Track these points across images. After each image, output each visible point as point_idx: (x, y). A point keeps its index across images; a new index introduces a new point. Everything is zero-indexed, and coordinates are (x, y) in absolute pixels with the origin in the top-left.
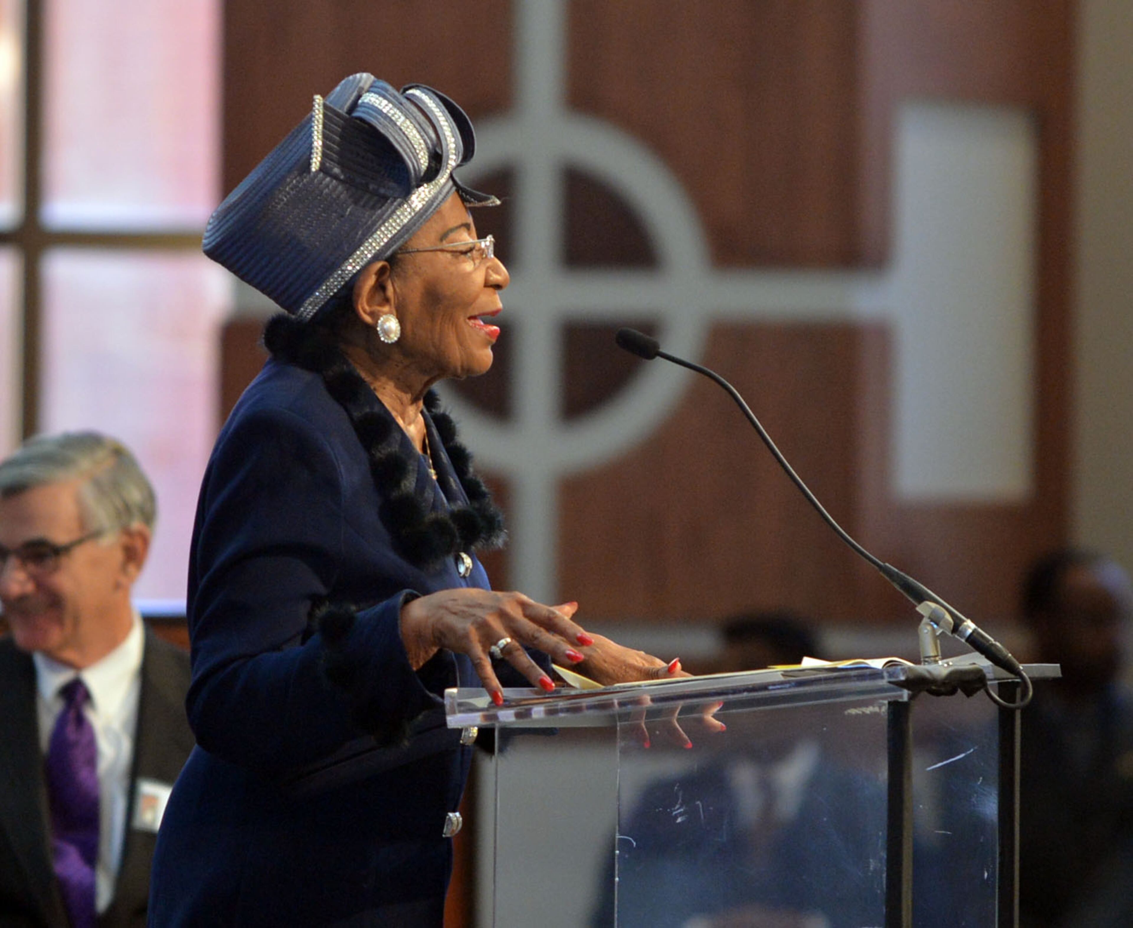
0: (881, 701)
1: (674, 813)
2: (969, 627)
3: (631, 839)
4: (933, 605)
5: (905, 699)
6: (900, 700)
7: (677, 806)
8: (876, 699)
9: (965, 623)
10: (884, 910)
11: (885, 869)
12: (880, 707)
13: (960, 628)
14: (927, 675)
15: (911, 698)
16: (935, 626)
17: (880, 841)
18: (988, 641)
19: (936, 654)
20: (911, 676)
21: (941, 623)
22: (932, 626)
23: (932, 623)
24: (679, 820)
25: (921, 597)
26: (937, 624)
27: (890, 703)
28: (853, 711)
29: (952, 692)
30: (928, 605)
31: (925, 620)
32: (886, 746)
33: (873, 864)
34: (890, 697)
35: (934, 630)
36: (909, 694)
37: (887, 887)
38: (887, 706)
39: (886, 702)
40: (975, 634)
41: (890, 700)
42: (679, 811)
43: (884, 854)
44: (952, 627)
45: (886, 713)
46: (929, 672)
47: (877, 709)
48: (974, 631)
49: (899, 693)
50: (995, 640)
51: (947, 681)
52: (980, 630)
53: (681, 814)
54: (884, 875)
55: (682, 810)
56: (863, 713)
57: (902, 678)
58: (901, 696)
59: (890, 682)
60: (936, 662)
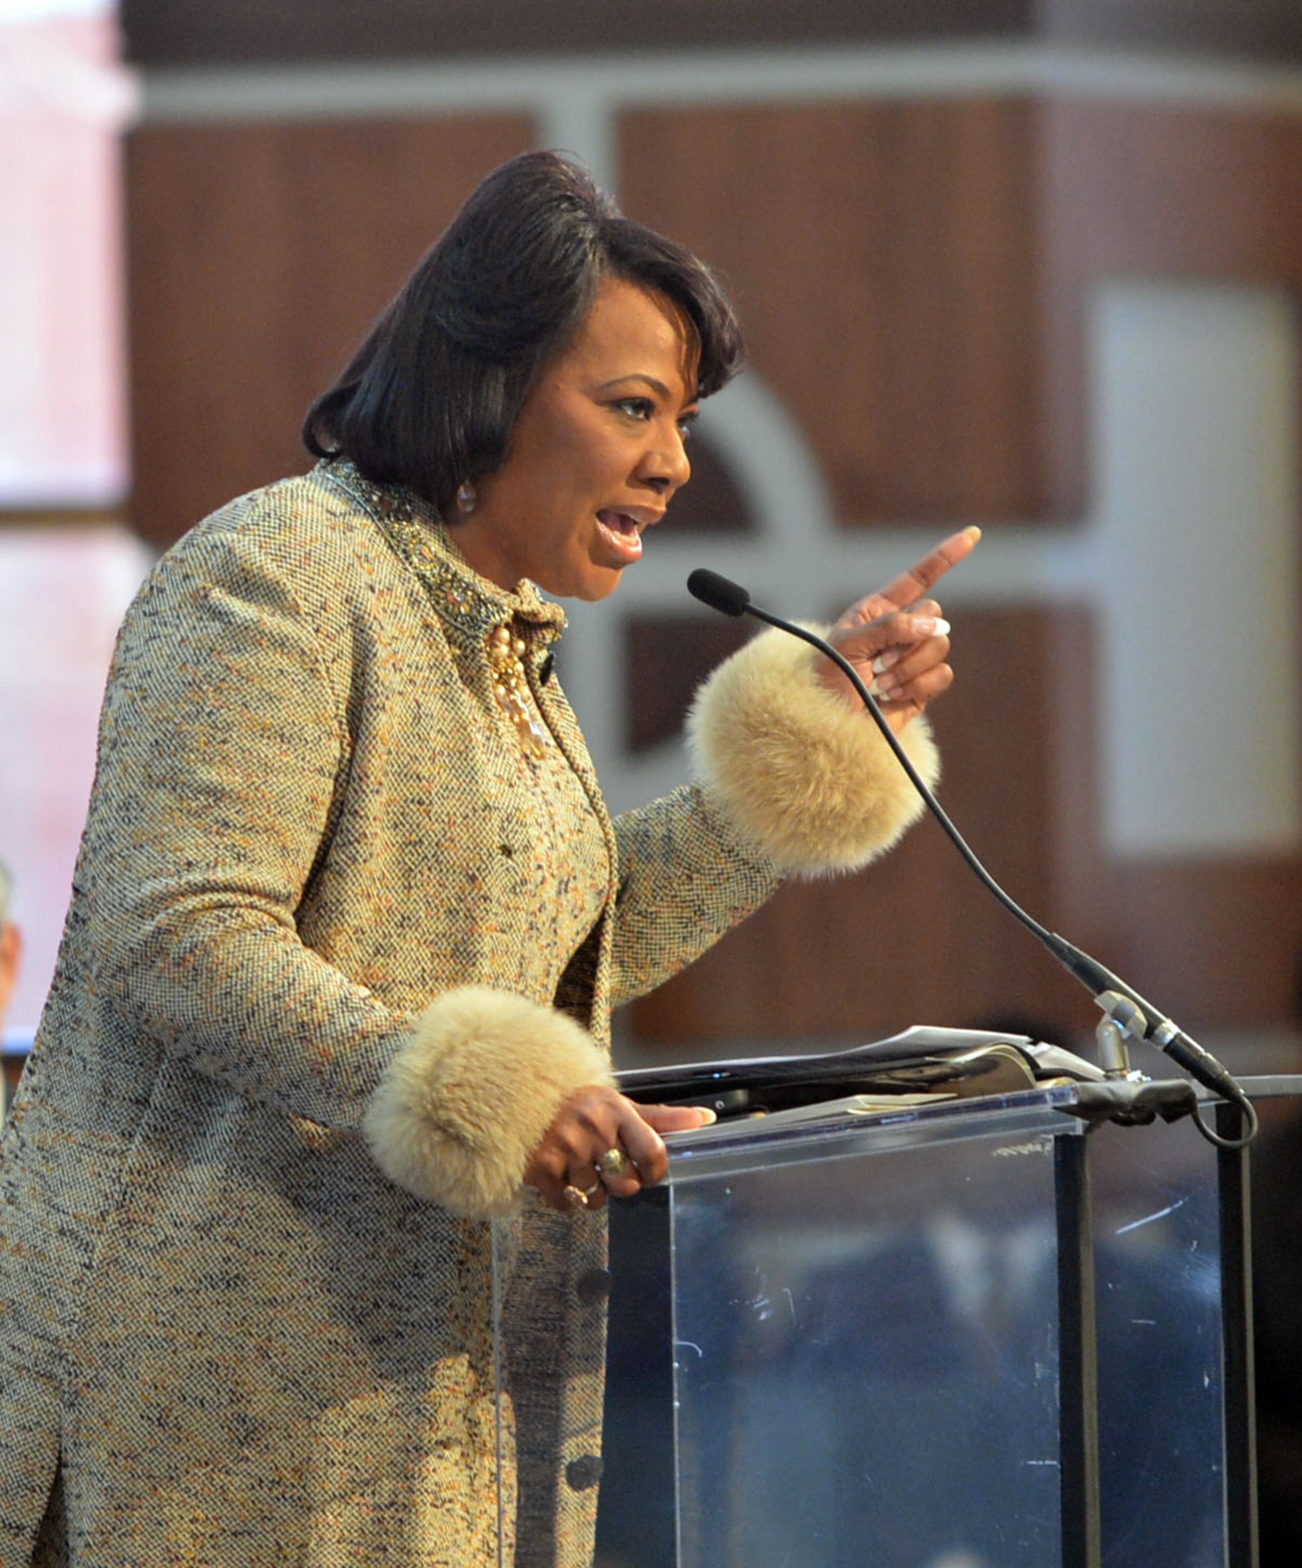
0: (1044, 1136)
1: (757, 1306)
2: (1169, 1030)
3: (695, 1346)
4: (1118, 997)
5: (1079, 1131)
6: (1071, 1133)
7: (760, 1297)
8: (1037, 1134)
9: (1164, 1025)
10: (1058, 1434)
11: (1057, 1376)
12: (1043, 1145)
13: (1157, 1032)
14: (1110, 1097)
15: (1088, 1129)
16: (1120, 1026)
17: (1049, 1335)
18: (1196, 1051)
19: (1122, 1066)
20: (1085, 1098)
21: (1130, 1023)
22: (1116, 1026)
23: (1116, 1022)
24: (763, 1316)
25: (1101, 985)
26: (1124, 1025)
27: (1057, 1138)
28: (1005, 1152)
29: (1148, 1119)
30: (1111, 997)
31: (1107, 1018)
32: (1054, 1200)
33: (1039, 1370)
34: (1058, 1130)
35: (1118, 1031)
36: (1084, 1125)
37: (1062, 1402)
38: (1053, 1142)
39: (1051, 1137)
40: (1177, 1041)
41: (1057, 1134)
42: (763, 1303)
43: (1055, 1356)
44: (1144, 1029)
45: (1053, 1154)
46: (1112, 1092)
47: (1038, 1148)
48: (1177, 1036)
49: (1071, 1124)
50: (1206, 1051)
51: (1140, 1105)
52: (1185, 1036)
53: (764, 1308)
54: (1057, 1385)
55: (767, 1301)
56: (1019, 1153)
57: (1073, 1101)
58: (1073, 1129)
59: (1055, 1108)
60: (1123, 1077)
